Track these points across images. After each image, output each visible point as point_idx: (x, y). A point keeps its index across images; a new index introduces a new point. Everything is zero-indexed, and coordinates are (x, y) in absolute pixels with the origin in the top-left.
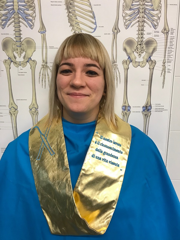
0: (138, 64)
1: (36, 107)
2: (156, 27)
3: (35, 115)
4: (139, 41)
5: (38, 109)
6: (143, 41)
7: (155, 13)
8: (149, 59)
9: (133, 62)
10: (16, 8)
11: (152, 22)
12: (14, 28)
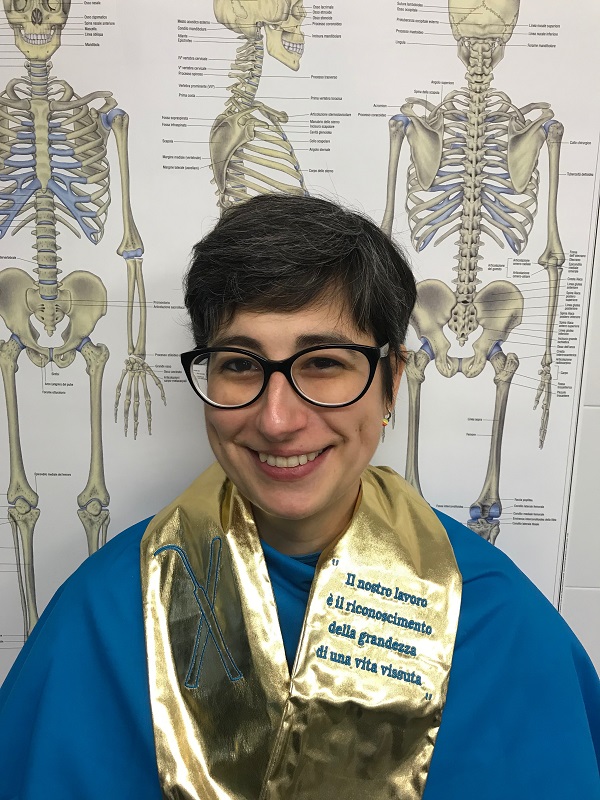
0: (456, 367)
1: (102, 500)
2: (520, 247)
3: (96, 526)
4: (461, 291)
5: (108, 504)
6: (474, 290)
7: (516, 200)
8: (495, 350)
9: (438, 359)
10: (43, 173)
11: (506, 229)
12: (34, 240)
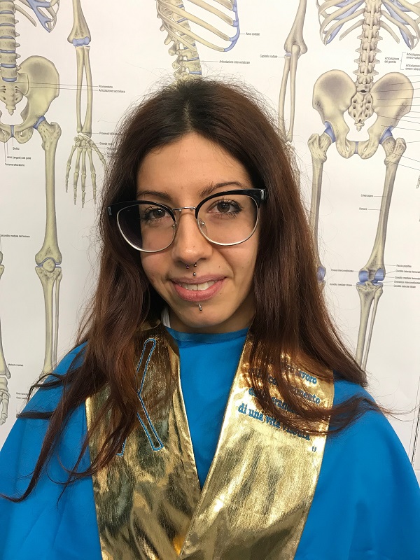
0: (353, 149)
1: (56, 259)
2: (413, 42)
3: (51, 281)
4: (360, 81)
5: (60, 262)
6: (371, 80)
8: (387, 135)
9: (339, 142)
11: (402, 26)
